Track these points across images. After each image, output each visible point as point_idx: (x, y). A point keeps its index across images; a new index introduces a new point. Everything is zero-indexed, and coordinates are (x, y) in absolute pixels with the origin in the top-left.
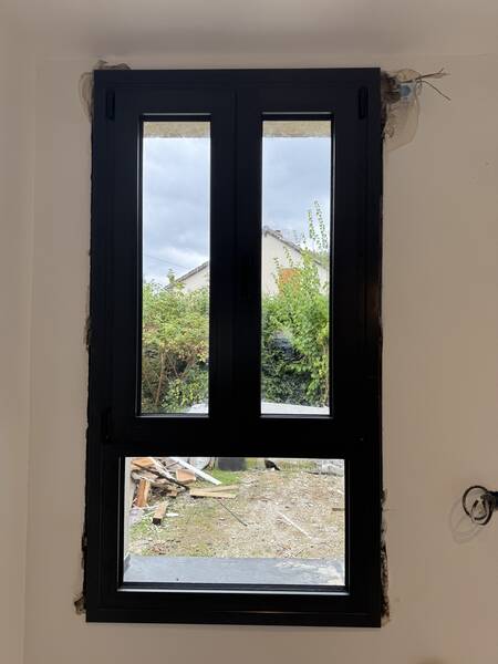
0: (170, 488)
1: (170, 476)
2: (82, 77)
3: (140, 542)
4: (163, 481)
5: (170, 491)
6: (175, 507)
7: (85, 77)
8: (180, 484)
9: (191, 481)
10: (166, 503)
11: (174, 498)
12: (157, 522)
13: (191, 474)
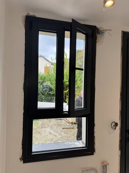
2: (22, 17)
7: (23, 17)
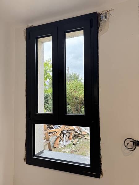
0: (79, 135)
1: (79, 132)
2: (24, 30)
3: (68, 149)
4: (77, 133)
5: (79, 137)
6: (80, 141)
8: (82, 135)
9: (86, 134)
10: (77, 140)
11: (80, 138)
12: (74, 144)
13: (86, 132)
